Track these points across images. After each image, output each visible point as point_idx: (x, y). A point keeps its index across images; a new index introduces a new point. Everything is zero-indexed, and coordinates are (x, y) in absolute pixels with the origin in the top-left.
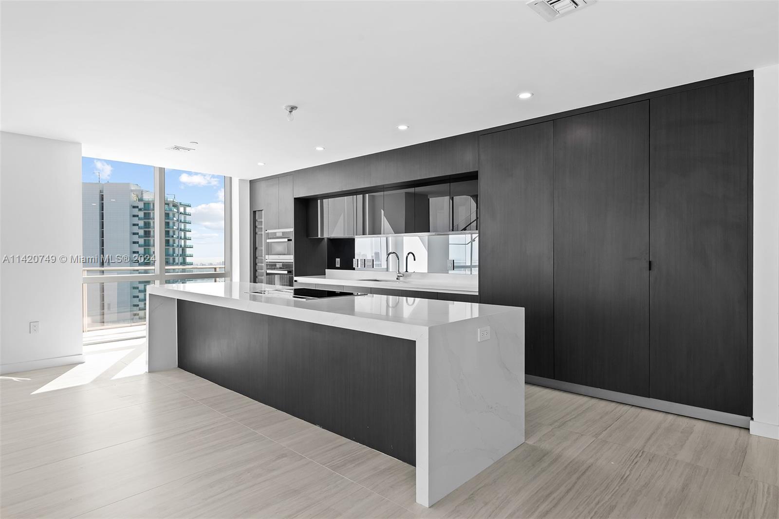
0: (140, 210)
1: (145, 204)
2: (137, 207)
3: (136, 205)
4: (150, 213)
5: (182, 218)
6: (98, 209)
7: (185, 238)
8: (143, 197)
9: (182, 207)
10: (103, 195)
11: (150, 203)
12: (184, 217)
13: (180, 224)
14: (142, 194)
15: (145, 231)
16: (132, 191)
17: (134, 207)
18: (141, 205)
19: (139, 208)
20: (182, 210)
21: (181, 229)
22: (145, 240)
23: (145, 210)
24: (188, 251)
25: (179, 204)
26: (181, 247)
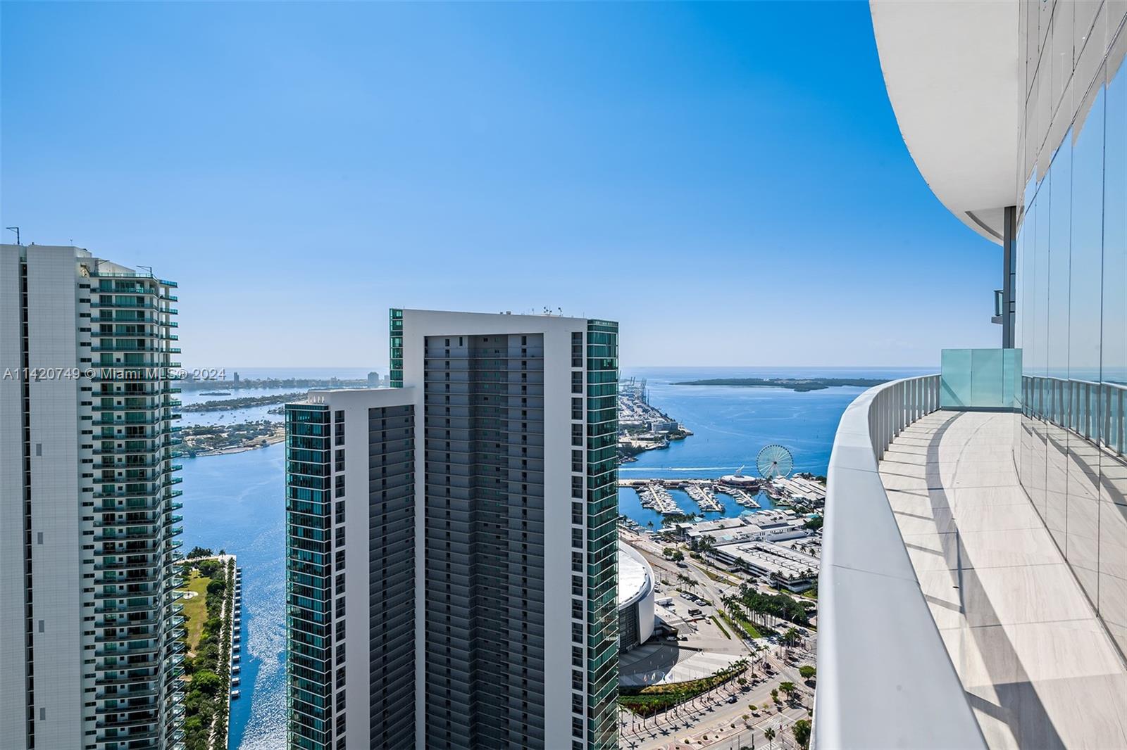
0: (93, 291)
1: (101, 281)
2: (88, 286)
3: (86, 283)
4: (111, 296)
5: (163, 304)
6: (18, 304)
7: (168, 338)
8: (98, 270)
9: (162, 287)
10: (25, 266)
11: (111, 280)
12: (166, 303)
13: (160, 314)
14: (96, 265)
15: (102, 326)
16: (78, 259)
17: (82, 286)
18: (95, 283)
19: (92, 287)
20: (162, 291)
21: (162, 322)
22: (102, 340)
23: (102, 291)
24: (173, 358)
25: (158, 283)
26: (162, 351)
